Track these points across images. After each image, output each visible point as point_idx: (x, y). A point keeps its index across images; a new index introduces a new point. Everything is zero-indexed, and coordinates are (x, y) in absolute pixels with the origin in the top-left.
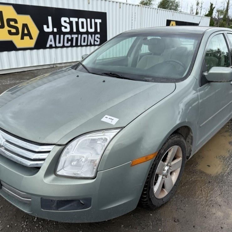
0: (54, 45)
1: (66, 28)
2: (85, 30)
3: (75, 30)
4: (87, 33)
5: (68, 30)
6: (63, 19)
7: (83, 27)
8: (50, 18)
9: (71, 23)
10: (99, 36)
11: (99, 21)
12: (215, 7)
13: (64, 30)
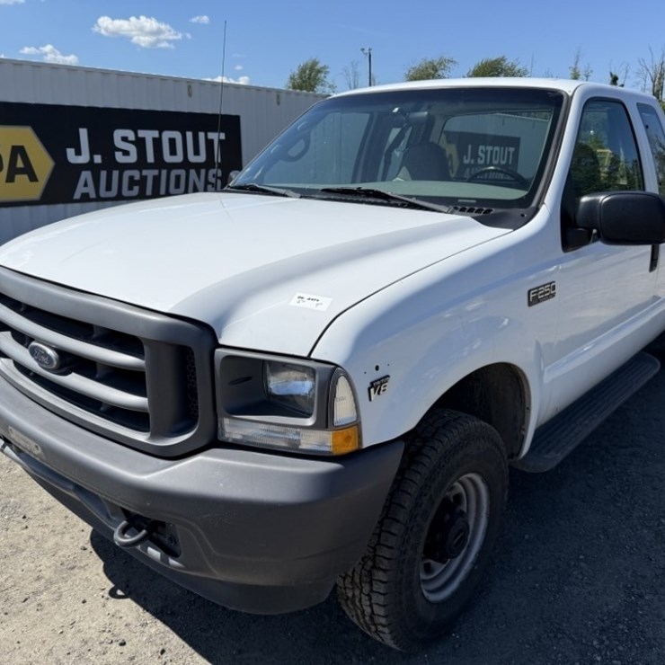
0: (93, 195)
1: (126, 153)
2: (179, 158)
3: (150, 158)
4: (186, 165)
5: (133, 158)
6: (118, 134)
7: (173, 152)
8: (83, 133)
9: (140, 143)
10: (218, 172)
11: (215, 137)
13: (119, 157)
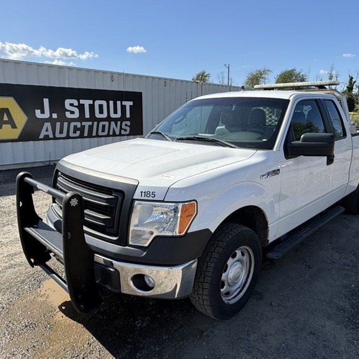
1: (72, 112)
2: (105, 115)
3: (87, 115)
4: (109, 119)
5: (77, 115)
6: (67, 102)
7: (101, 112)
8: (46, 101)
9: (81, 107)
10: (128, 123)
11: (128, 104)
12: (355, 82)
13: (68, 115)
